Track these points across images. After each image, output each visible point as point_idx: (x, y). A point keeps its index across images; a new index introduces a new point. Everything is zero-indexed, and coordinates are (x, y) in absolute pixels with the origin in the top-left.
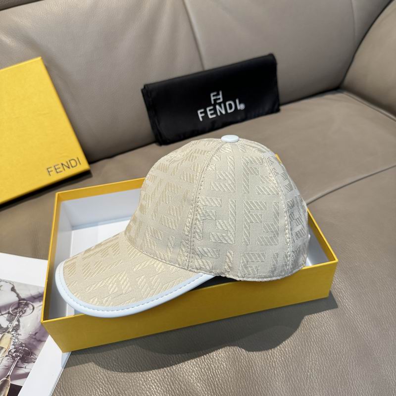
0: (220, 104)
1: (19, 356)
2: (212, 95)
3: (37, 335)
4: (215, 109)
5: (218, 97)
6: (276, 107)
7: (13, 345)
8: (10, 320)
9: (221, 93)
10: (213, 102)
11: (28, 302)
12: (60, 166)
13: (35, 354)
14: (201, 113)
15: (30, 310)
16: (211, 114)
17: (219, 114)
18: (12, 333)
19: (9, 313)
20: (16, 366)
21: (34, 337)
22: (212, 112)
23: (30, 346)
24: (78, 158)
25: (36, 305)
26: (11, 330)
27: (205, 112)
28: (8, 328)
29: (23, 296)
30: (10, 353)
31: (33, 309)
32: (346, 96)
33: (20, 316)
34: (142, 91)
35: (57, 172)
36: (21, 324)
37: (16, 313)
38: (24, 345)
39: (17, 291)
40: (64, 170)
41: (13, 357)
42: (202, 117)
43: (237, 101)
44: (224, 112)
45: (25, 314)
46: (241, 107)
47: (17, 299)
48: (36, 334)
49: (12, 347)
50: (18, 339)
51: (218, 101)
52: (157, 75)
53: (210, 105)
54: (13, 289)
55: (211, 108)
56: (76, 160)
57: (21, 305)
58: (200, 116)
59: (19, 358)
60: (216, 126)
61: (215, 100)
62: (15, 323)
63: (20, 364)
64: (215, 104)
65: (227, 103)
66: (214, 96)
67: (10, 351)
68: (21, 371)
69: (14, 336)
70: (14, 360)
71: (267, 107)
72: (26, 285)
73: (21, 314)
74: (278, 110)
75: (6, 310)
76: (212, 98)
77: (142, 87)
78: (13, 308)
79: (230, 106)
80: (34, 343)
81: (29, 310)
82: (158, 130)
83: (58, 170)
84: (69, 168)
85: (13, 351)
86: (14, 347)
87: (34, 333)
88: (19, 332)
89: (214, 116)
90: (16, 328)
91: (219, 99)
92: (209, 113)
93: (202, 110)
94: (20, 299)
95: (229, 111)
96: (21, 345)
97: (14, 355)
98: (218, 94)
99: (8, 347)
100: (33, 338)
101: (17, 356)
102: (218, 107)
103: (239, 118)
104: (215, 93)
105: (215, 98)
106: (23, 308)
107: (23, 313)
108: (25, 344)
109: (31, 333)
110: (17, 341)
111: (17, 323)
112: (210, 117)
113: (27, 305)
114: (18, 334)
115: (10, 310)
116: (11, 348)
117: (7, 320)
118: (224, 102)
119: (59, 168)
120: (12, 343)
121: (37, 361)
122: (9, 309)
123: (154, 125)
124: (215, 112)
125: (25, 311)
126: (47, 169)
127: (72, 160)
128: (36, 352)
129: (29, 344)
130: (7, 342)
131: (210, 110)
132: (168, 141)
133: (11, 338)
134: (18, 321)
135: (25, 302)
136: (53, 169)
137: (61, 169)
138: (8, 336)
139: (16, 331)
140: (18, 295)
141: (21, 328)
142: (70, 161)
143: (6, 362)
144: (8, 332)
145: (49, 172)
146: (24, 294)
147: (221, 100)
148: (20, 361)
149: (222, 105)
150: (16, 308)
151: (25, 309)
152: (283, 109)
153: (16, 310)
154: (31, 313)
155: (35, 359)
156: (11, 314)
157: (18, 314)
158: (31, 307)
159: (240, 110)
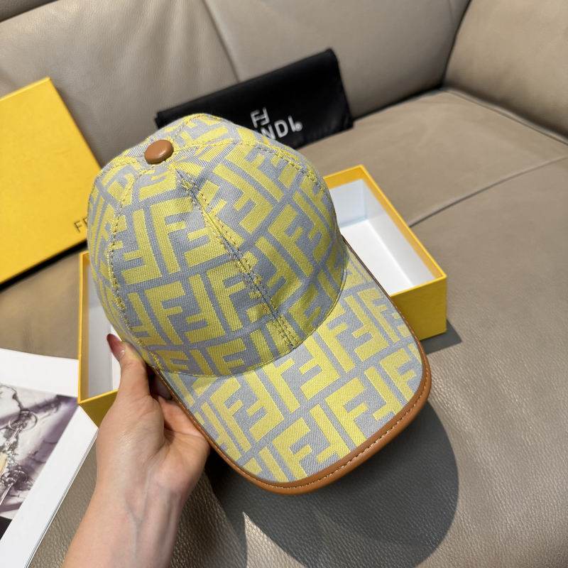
0: (266, 127)
1: (12, 482)
2: (253, 115)
3: (37, 455)
5: (263, 118)
6: (346, 122)
7: (8, 467)
8: (8, 437)
9: (265, 111)
10: (255, 125)
11: (31, 412)
13: (32, 480)
15: (32, 422)
18: (8, 452)
19: (7, 428)
20: (8, 494)
21: (33, 457)
23: (26, 469)
25: (40, 416)
26: (7, 449)
28: (3, 447)
29: (25, 405)
30: (3, 478)
31: (36, 421)
33: (20, 431)
34: (157, 121)
36: (20, 441)
37: (15, 427)
38: (20, 468)
39: (20, 399)
41: (5, 482)
43: (290, 120)
44: (273, 137)
45: (26, 428)
46: (297, 127)
47: (18, 409)
48: (36, 453)
50: (14, 460)
51: (264, 123)
54: (15, 397)
57: (23, 416)
59: (12, 484)
61: (259, 122)
62: (13, 440)
63: (13, 492)
64: (260, 126)
65: (277, 125)
66: (256, 116)
67: (3, 476)
68: (13, 501)
69: (9, 457)
70: (7, 487)
71: (334, 123)
72: (30, 391)
73: (21, 428)
74: (350, 126)
75: (3, 424)
76: (255, 120)
77: (155, 116)
78: (13, 421)
79: (282, 128)
80: (33, 465)
81: (30, 423)
85: (6, 475)
86: (8, 470)
87: (33, 453)
88: (16, 451)
90: (13, 447)
91: (264, 119)
94: (22, 409)
95: (281, 135)
96: (17, 468)
97: (7, 480)
98: (261, 113)
99: (2, 470)
100: (31, 458)
101: (10, 482)
102: (264, 130)
103: (295, 143)
104: (257, 113)
105: (258, 119)
106: (24, 421)
107: (24, 427)
108: (21, 466)
109: (30, 452)
110: (12, 462)
111: (15, 440)
113: (29, 416)
114: (15, 454)
115: (9, 424)
116: (4, 472)
117: (4, 436)
118: (272, 123)
120: (7, 466)
121: (32, 488)
122: (7, 422)
125: (26, 424)
128: (33, 477)
129: (27, 466)
133: (6, 460)
134: (17, 437)
135: (27, 412)
138: (2, 458)
139: (13, 450)
140: (20, 405)
141: (19, 446)
144: (4, 452)
146: (27, 403)
147: (267, 121)
148: (13, 488)
149: (270, 128)
150: (16, 422)
151: (26, 422)
152: (358, 124)
153: (16, 424)
154: (33, 426)
155: (31, 485)
156: (10, 429)
157: (18, 429)
158: (33, 419)
159: (296, 132)
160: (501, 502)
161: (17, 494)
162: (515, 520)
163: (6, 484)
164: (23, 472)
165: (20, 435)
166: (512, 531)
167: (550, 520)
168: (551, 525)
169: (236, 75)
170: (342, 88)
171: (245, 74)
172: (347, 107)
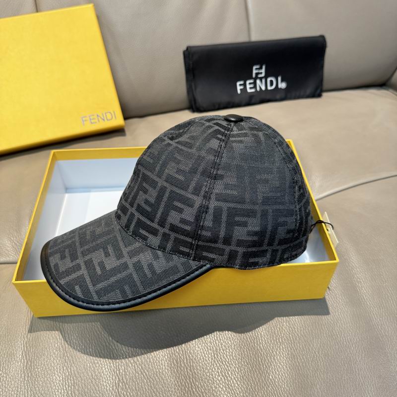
0: (261, 79)
2: (254, 67)
4: (255, 83)
5: (260, 71)
9: (264, 67)
10: (254, 76)
12: (96, 117)
14: (240, 85)
16: (251, 88)
17: (258, 89)
22: (252, 86)
24: (114, 112)
27: (245, 85)
32: (391, 94)
34: (184, 53)
35: (92, 123)
40: (99, 121)
42: (241, 90)
43: (279, 79)
44: (263, 88)
46: (282, 85)
51: (260, 76)
52: (202, 38)
53: (251, 78)
55: (252, 81)
56: (113, 113)
58: (239, 88)
60: (253, 101)
61: (257, 74)
64: (256, 78)
65: (269, 79)
66: (256, 69)
74: (319, 96)
76: (254, 72)
77: (185, 48)
79: (272, 82)
82: (193, 95)
83: (93, 121)
84: (104, 120)
89: (253, 90)
91: (261, 73)
92: (248, 86)
93: (242, 82)
95: (269, 88)
98: (261, 68)
102: (258, 82)
103: (278, 97)
104: (258, 67)
105: (257, 71)
112: (249, 91)
118: (266, 77)
119: (94, 119)
123: (190, 90)
124: (255, 87)
126: (82, 118)
127: (107, 113)
131: (250, 84)
132: (202, 109)
136: (88, 118)
137: (96, 120)
142: (106, 113)
145: (83, 121)
147: (263, 75)
149: (264, 81)
152: (325, 96)
159: (281, 89)
170: (322, 67)
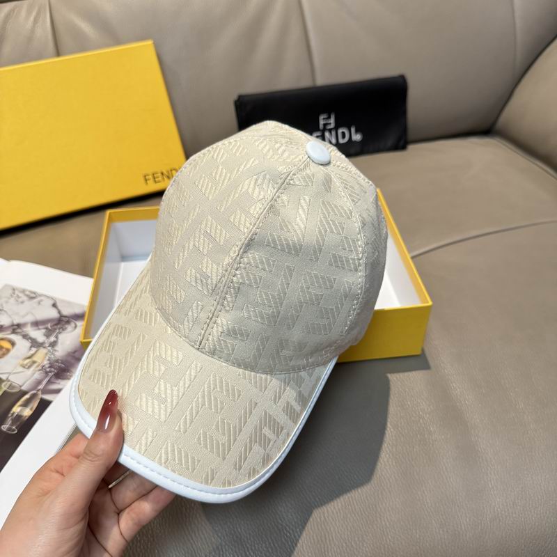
0: (330, 131)
1: (53, 371)
2: (321, 117)
3: (76, 353)
4: (323, 136)
5: (329, 122)
6: (402, 143)
7: (49, 360)
8: (48, 336)
9: (333, 117)
11: (71, 320)
12: (160, 175)
15: (72, 327)
17: (328, 141)
18: (48, 348)
19: (47, 328)
20: (49, 381)
21: (73, 355)
23: (66, 364)
26: (47, 345)
28: (44, 343)
29: (65, 313)
30: (44, 368)
31: (76, 327)
33: (60, 333)
34: (236, 103)
36: (59, 341)
37: (56, 329)
38: (60, 361)
39: (60, 308)
41: (46, 371)
43: (353, 130)
44: (334, 141)
45: (65, 331)
46: (357, 137)
47: (57, 315)
49: (46, 362)
50: (54, 355)
51: (329, 127)
53: (318, 130)
54: (54, 305)
55: (319, 134)
57: (62, 322)
59: (53, 373)
61: (325, 125)
62: (52, 339)
63: (53, 380)
64: (324, 129)
65: (340, 131)
66: (324, 119)
67: (44, 366)
68: (54, 387)
69: (49, 352)
71: (390, 142)
72: (69, 303)
73: (61, 330)
74: (404, 148)
75: (44, 325)
76: (322, 122)
77: (236, 98)
78: (53, 324)
79: (343, 134)
80: (72, 361)
81: (70, 328)
85: (47, 366)
86: (48, 362)
87: (73, 351)
88: (56, 348)
90: (53, 344)
91: (330, 124)
94: (62, 316)
95: (341, 141)
96: (57, 361)
97: (48, 370)
98: (329, 117)
99: (43, 362)
101: (50, 372)
102: (327, 134)
104: (325, 116)
105: (325, 122)
106: (63, 325)
107: (63, 330)
108: (62, 360)
109: (70, 350)
110: (52, 356)
111: (55, 339)
113: (68, 322)
114: (55, 350)
115: (49, 326)
117: (44, 335)
118: (336, 128)
119: (159, 177)
120: (47, 358)
122: (48, 324)
125: (66, 328)
128: (73, 370)
129: (67, 361)
130: (42, 357)
131: (317, 137)
133: (46, 354)
134: (57, 337)
135: (67, 319)
136: (151, 177)
137: (160, 179)
138: (42, 351)
139: (53, 347)
140: (59, 312)
141: (59, 345)
143: (37, 376)
144: (44, 347)
145: (146, 180)
146: (67, 311)
147: (332, 126)
148: (54, 377)
149: (333, 133)
150: (56, 325)
151: (67, 326)
152: (412, 148)
153: (56, 327)
154: (72, 331)
155: (71, 376)
156: (50, 330)
157: (58, 331)
158: (73, 325)
159: (355, 141)
160: (493, 488)
161: (57, 382)
162: (503, 505)
163: (47, 373)
164: (63, 366)
165: (60, 336)
166: (498, 514)
167: (533, 511)
168: (532, 516)
169: (314, 79)
171: (322, 79)
172: (404, 130)
